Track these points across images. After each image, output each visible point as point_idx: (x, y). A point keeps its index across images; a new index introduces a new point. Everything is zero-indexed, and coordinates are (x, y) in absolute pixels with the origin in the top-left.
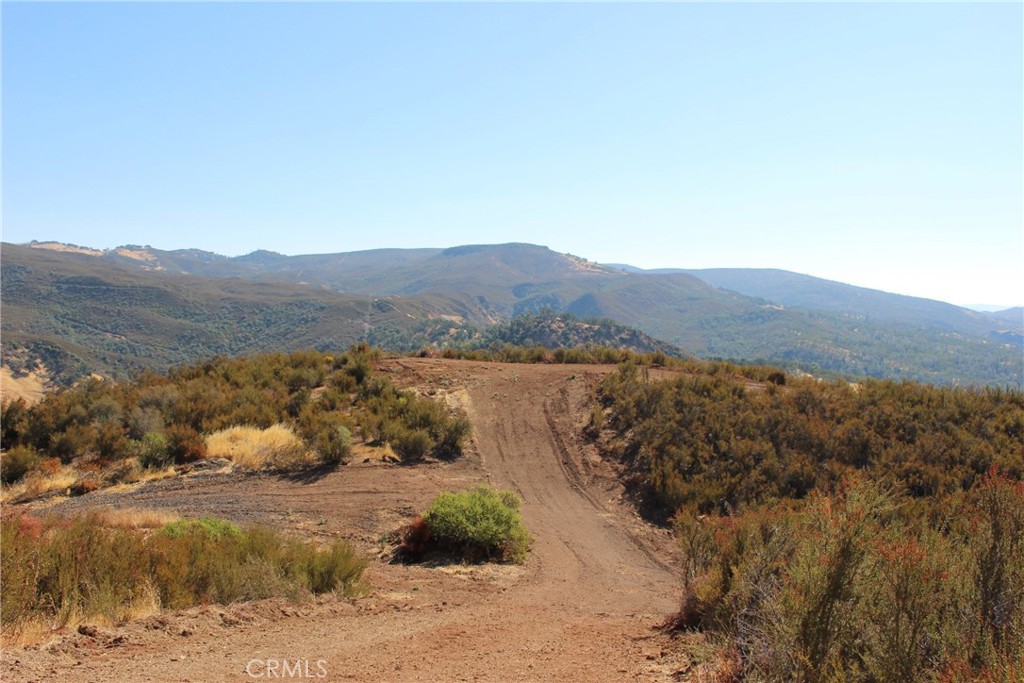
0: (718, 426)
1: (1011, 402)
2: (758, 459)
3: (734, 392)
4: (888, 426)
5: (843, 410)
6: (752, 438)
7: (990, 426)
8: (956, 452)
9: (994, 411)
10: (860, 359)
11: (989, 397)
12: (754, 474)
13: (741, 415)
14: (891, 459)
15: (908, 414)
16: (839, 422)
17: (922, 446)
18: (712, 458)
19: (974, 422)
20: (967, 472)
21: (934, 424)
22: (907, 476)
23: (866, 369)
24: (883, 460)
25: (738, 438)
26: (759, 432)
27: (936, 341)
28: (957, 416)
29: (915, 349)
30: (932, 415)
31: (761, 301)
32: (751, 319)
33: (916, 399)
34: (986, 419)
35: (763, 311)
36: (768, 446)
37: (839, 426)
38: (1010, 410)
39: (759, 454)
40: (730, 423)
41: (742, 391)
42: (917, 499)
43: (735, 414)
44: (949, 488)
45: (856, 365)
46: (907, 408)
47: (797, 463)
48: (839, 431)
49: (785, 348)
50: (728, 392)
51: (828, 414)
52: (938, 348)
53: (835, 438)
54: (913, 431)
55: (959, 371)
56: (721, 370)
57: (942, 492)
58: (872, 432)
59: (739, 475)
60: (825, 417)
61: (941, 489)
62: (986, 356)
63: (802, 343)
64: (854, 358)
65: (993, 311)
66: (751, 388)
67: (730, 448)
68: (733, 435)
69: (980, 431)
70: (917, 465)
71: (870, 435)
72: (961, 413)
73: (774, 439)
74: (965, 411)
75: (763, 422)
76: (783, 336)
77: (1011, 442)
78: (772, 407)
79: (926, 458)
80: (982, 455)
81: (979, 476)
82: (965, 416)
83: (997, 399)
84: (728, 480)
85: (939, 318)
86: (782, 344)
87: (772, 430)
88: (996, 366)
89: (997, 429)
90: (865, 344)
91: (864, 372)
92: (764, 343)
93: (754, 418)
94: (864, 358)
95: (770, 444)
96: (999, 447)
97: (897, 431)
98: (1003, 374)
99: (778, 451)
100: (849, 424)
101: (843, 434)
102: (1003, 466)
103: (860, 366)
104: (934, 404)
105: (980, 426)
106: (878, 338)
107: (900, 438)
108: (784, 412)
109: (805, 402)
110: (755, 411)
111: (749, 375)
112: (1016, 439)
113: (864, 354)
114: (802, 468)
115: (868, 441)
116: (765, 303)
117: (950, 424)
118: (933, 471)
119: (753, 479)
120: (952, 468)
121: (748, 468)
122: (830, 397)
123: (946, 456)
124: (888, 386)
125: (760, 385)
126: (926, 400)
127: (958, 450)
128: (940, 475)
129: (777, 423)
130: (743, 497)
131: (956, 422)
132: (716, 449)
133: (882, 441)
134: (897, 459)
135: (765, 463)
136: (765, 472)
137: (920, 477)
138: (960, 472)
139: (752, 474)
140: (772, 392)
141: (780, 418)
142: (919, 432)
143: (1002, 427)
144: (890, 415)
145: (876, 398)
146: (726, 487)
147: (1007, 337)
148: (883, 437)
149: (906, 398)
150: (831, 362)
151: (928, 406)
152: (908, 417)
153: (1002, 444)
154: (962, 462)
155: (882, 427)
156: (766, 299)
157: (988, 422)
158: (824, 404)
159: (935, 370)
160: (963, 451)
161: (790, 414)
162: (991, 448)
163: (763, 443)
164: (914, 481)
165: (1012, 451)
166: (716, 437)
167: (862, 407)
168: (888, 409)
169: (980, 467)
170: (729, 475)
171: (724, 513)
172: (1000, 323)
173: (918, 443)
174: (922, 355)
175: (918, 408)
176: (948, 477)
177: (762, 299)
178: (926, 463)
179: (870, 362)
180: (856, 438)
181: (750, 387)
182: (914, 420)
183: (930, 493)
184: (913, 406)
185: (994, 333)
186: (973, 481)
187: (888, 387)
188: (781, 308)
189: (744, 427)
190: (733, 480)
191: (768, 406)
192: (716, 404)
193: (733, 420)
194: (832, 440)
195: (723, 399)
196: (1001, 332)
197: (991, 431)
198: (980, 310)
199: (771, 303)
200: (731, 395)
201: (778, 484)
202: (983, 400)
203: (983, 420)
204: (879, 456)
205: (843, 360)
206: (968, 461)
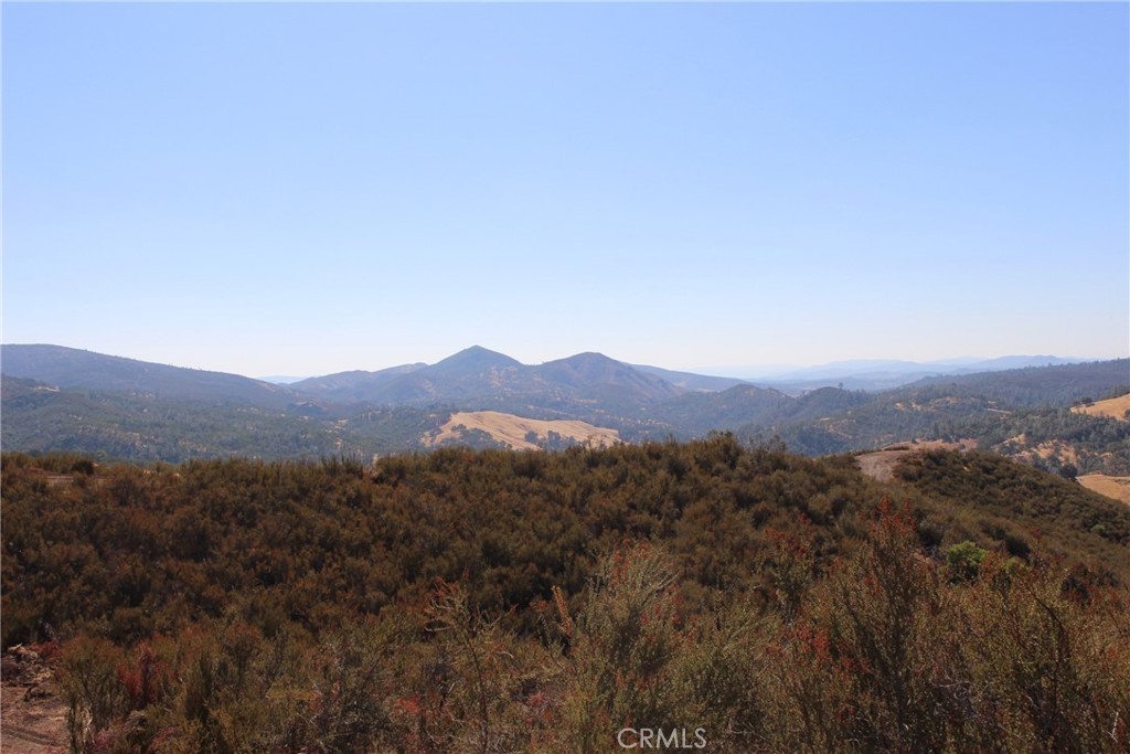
0: (21, 531)
1: (348, 471)
2: (78, 566)
3: (34, 488)
4: (224, 509)
5: (170, 498)
6: (68, 541)
7: (332, 499)
8: (301, 531)
9: (333, 484)
10: (151, 441)
11: (326, 469)
12: (75, 584)
13: (50, 516)
14: (233, 546)
15: (245, 494)
16: (168, 512)
17: (265, 528)
18: (18, 571)
19: (315, 497)
20: (316, 552)
21: (273, 504)
22: (253, 565)
23: (159, 453)
24: (226, 549)
25: (50, 543)
26: (75, 534)
27: (234, 417)
28: (296, 492)
29: (212, 427)
30: (270, 494)
31: (32, 383)
32: (20, 405)
33: (250, 478)
34: (326, 491)
35: (34, 394)
36: (88, 549)
37: (169, 516)
38: (347, 481)
39: (78, 560)
40: (37, 527)
41: (44, 486)
42: (269, 589)
43: (40, 515)
44: (301, 572)
45: (148, 449)
46: (242, 489)
47: (126, 566)
48: (170, 521)
49: (64, 436)
50: (27, 488)
51: (153, 504)
52: (235, 425)
53: (166, 530)
54: (252, 513)
55: (260, 448)
56: (11, 463)
57: (293, 576)
58: (208, 519)
59: (56, 589)
60: (149, 508)
61: (292, 574)
62: (286, 430)
63: (83, 429)
64: (146, 442)
65: (289, 383)
66: (56, 481)
67: (40, 556)
68: (42, 541)
69: (321, 506)
70: (262, 550)
71: (206, 522)
72: (300, 489)
73: (93, 540)
74: (304, 486)
75: (79, 520)
76: (60, 422)
77: (356, 515)
78: (85, 501)
79: (272, 542)
80: (328, 532)
81: (329, 554)
82: (304, 491)
83: (333, 470)
84: (42, 595)
85: (233, 393)
86: (60, 432)
87: (90, 529)
88: (296, 439)
89: (339, 502)
90: (156, 425)
91: (157, 456)
92: (38, 431)
93: (67, 517)
94: (156, 441)
95: (91, 547)
96: (344, 520)
97: (235, 515)
98: (304, 447)
99: (101, 554)
100: (180, 513)
101: (176, 525)
102: (352, 541)
103: (153, 449)
104: (270, 481)
105: (321, 500)
106: (171, 417)
107: (240, 523)
108: (102, 506)
109: (125, 491)
110: (65, 507)
111: (48, 466)
112: (360, 510)
113: (156, 437)
114: (133, 570)
115: (205, 529)
116: (37, 385)
117: (291, 501)
118: (282, 555)
119: (75, 591)
120: (299, 549)
121: (66, 579)
122: (152, 484)
123: (292, 536)
124: (217, 465)
125: (63, 477)
126: (260, 478)
127: (304, 529)
128: (289, 559)
129: (95, 520)
130: (64, 614)
131: (297, 499)
132: (21, 559)
133: (223, 528)
134: (241, 547)
135: (88, 569)
136: (89, 580)
137: (268, 564)
138: (308, 553)
139: (73, 585)
140: (81, 484)
141: (98, 514)
142: (259, 513)
143: (344, 499)
144: (226, 498)
145: (205, 480)
146: (42, 605)
147: (305, 409)
148: (222, 524)
149: (239, 477)
150: (119, 448)
151: (264, 485)
152: (245, 498)
153: (347, 517)
154: (309, 542)
155: (218, 511)
156: (37, 380)
157: (329, 495)
158: (147, 493)
159: (234, 449)
160: (310, 529)
161: (110, 507)
162: (338, 522)
163: (82, 546)
164: (261, 568)
165: (358, 524)
166: (20, 545)
167: (191, 492)
168: (223, 492)
169: (329, 544)
170: (43, 590)
171: (44, 637)
172: (297, 394)
173: (260, 526)
174: (220, 433)
175: (256, 487)
176: (297, 560)
177: (32, 380)
178: (272, 548)
179: (164, 445)
180: (190, 527)
181: (54, 481)
182: (252, 501)
183: (281, 580)
184: (248, 485)
185: (292, 406)
186: (324, 561)
187: (217, 467)
188: (57, 390)
189: (54, 529)
190: (50, 596)
191: (81, 501)
192: (14, 504)
193: (38, 522)
194: (164, 534)
195: (21, 497)
196: (300, 404)
197: (334, 504)
198: (276, 382)
199: (44, 385)
200: (31, 492)
201: (107, 593)
202: (319, 472)
203: (324, 493)
204: (219, 545)
205: (133, 445)
206: (316, 539)
